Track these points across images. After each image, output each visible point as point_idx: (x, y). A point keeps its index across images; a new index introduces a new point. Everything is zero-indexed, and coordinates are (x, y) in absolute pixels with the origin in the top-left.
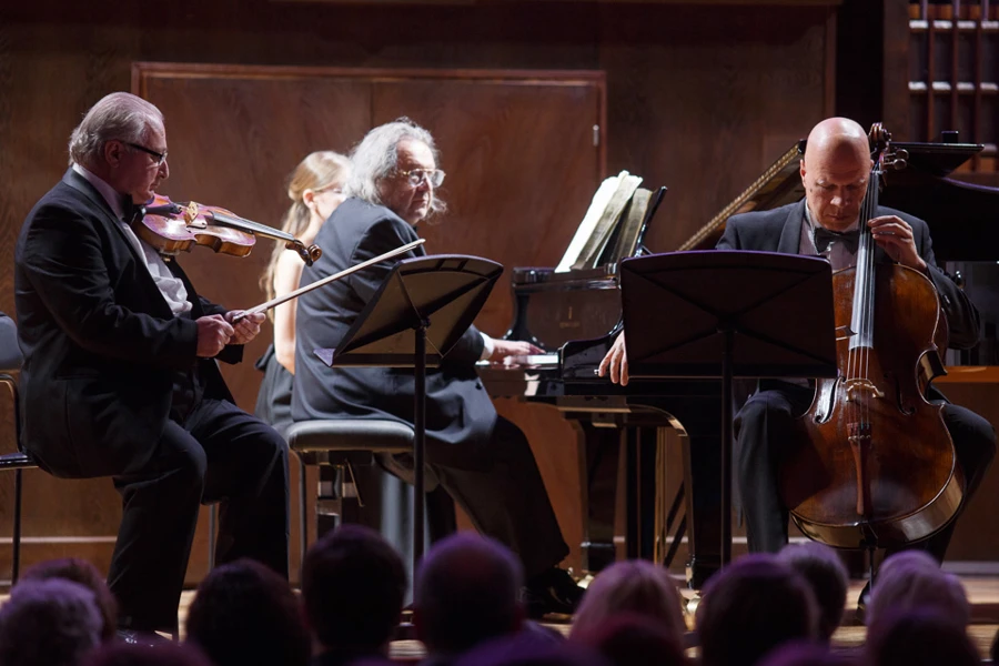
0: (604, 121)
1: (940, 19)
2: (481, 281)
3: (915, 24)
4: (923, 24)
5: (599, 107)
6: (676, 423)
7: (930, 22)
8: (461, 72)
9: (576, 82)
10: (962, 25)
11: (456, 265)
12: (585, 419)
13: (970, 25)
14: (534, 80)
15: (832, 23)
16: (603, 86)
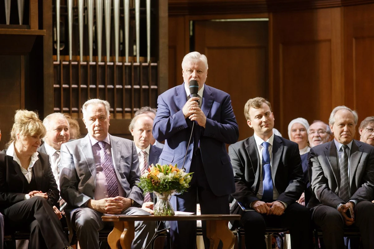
1: (64, 61)
3: (55, 63)
4: (58, 63)
7: (61, 62)
10: (73, 63)
13: (76, 63)
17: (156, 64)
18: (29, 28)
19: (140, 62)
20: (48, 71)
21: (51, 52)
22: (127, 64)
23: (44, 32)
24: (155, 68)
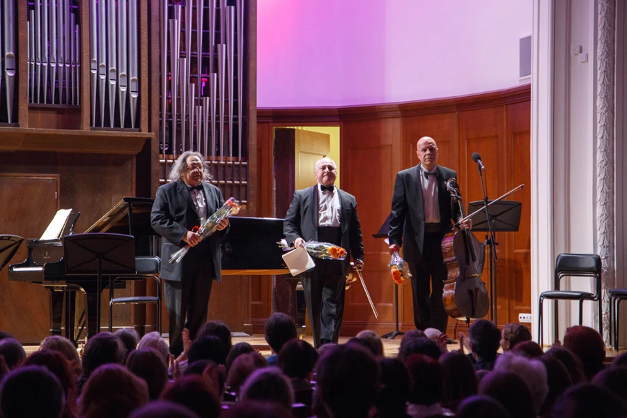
0: (59, 191)
1: (169, 159)
2: (16, 243)
3: (161, 161)
4: (164, 161)
5: (57, 186)
6: (82, 290)
7: (166, 160)
8: (10, 174)
9: (49, 178)
11: (7, 238)
12: (52, 289)
14: (35, 177)
15: (135, 160)
16: (58, 179)
17: (246, 163)
18: (140, 131)
19: (233, 162)
20: (155, 168)
21: (158, 151)
22: (222, 162)
23: (153, 135)
24: (245, 166)
